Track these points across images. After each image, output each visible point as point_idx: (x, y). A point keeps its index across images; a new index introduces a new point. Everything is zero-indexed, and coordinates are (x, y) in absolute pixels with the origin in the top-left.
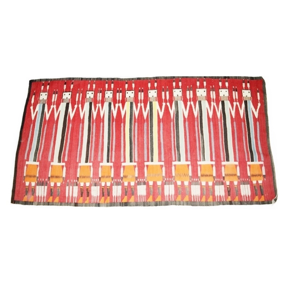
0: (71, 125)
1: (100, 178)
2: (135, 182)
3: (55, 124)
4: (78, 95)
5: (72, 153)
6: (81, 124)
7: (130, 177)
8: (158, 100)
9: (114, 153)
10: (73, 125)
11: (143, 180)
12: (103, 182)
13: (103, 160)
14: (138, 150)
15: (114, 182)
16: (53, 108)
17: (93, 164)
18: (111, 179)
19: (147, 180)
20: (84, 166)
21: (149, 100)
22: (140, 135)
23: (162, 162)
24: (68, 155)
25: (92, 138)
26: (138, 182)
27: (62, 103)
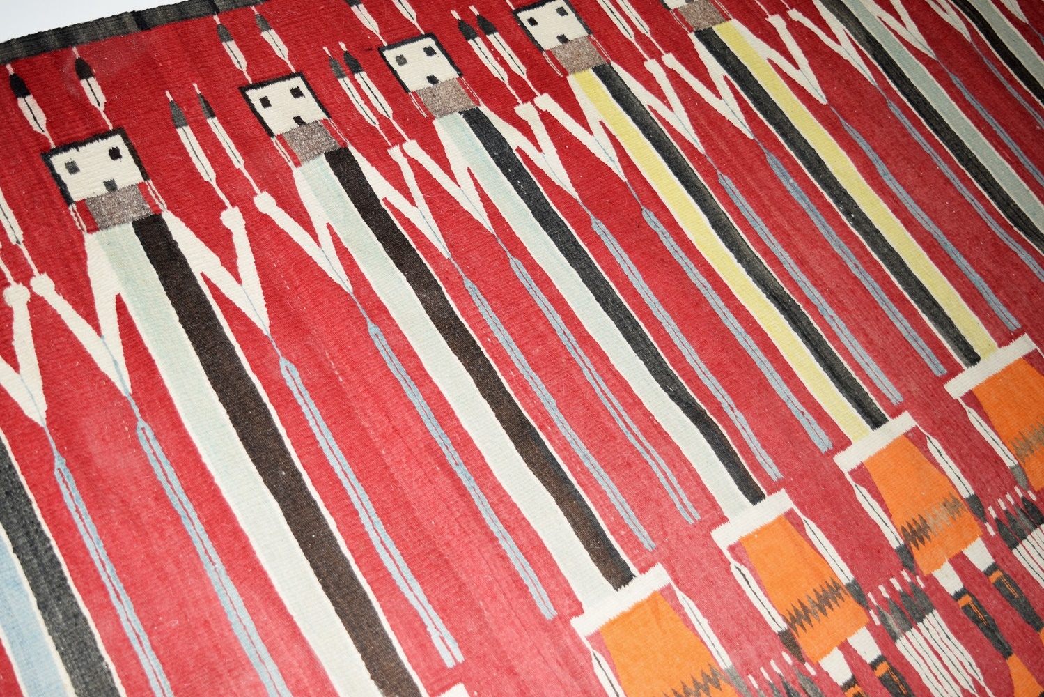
0: (290, 375)
1: (789, 641)
2: (986, 538)
3: (141, 423)
4: (186, 136)
5: (463, 577)
6: (373, 329)
7: (939, 519)
8: (730, 9)
9: (739, 418)
10: (310, 364)
11: (1015, 496)
12: (826, 652)
13: (715, 506)
14: (856, 330)
15: (878, 612)
16: (37, 305)
17: (672, 571)
18: (850, 602)
19: (1030, 487)
20: (623, 619)
21: (687, 25)
22: (797, 239)
23: (1020, 340)
24: (443, 611)
25: (523, 387)
26: (998, 524)
27: (92, 243)
